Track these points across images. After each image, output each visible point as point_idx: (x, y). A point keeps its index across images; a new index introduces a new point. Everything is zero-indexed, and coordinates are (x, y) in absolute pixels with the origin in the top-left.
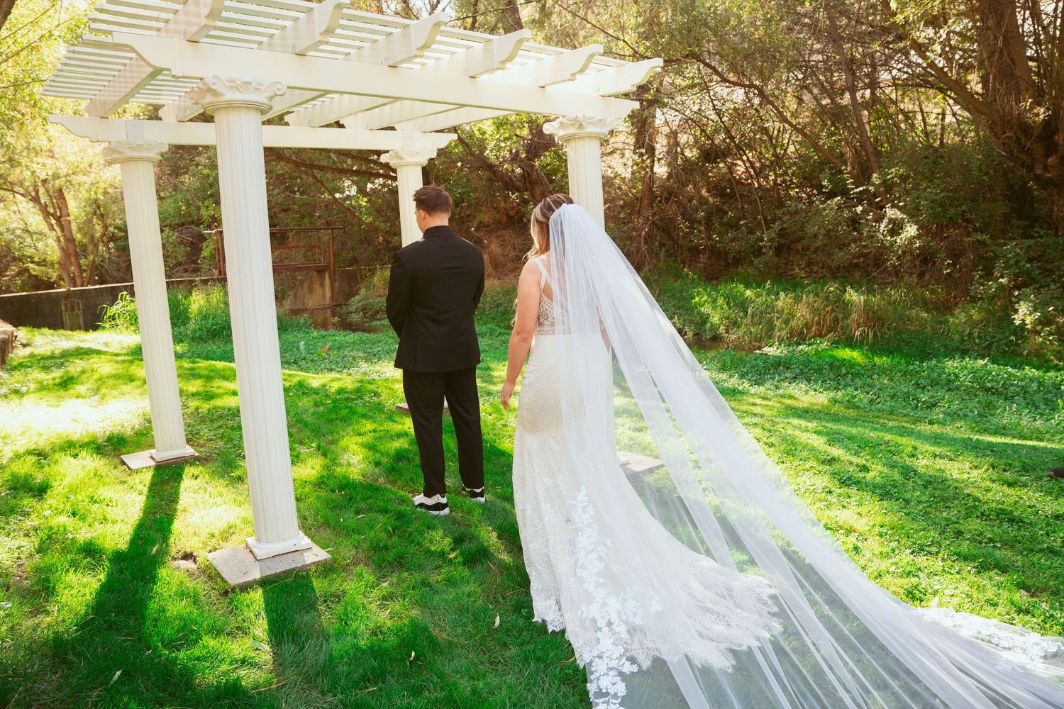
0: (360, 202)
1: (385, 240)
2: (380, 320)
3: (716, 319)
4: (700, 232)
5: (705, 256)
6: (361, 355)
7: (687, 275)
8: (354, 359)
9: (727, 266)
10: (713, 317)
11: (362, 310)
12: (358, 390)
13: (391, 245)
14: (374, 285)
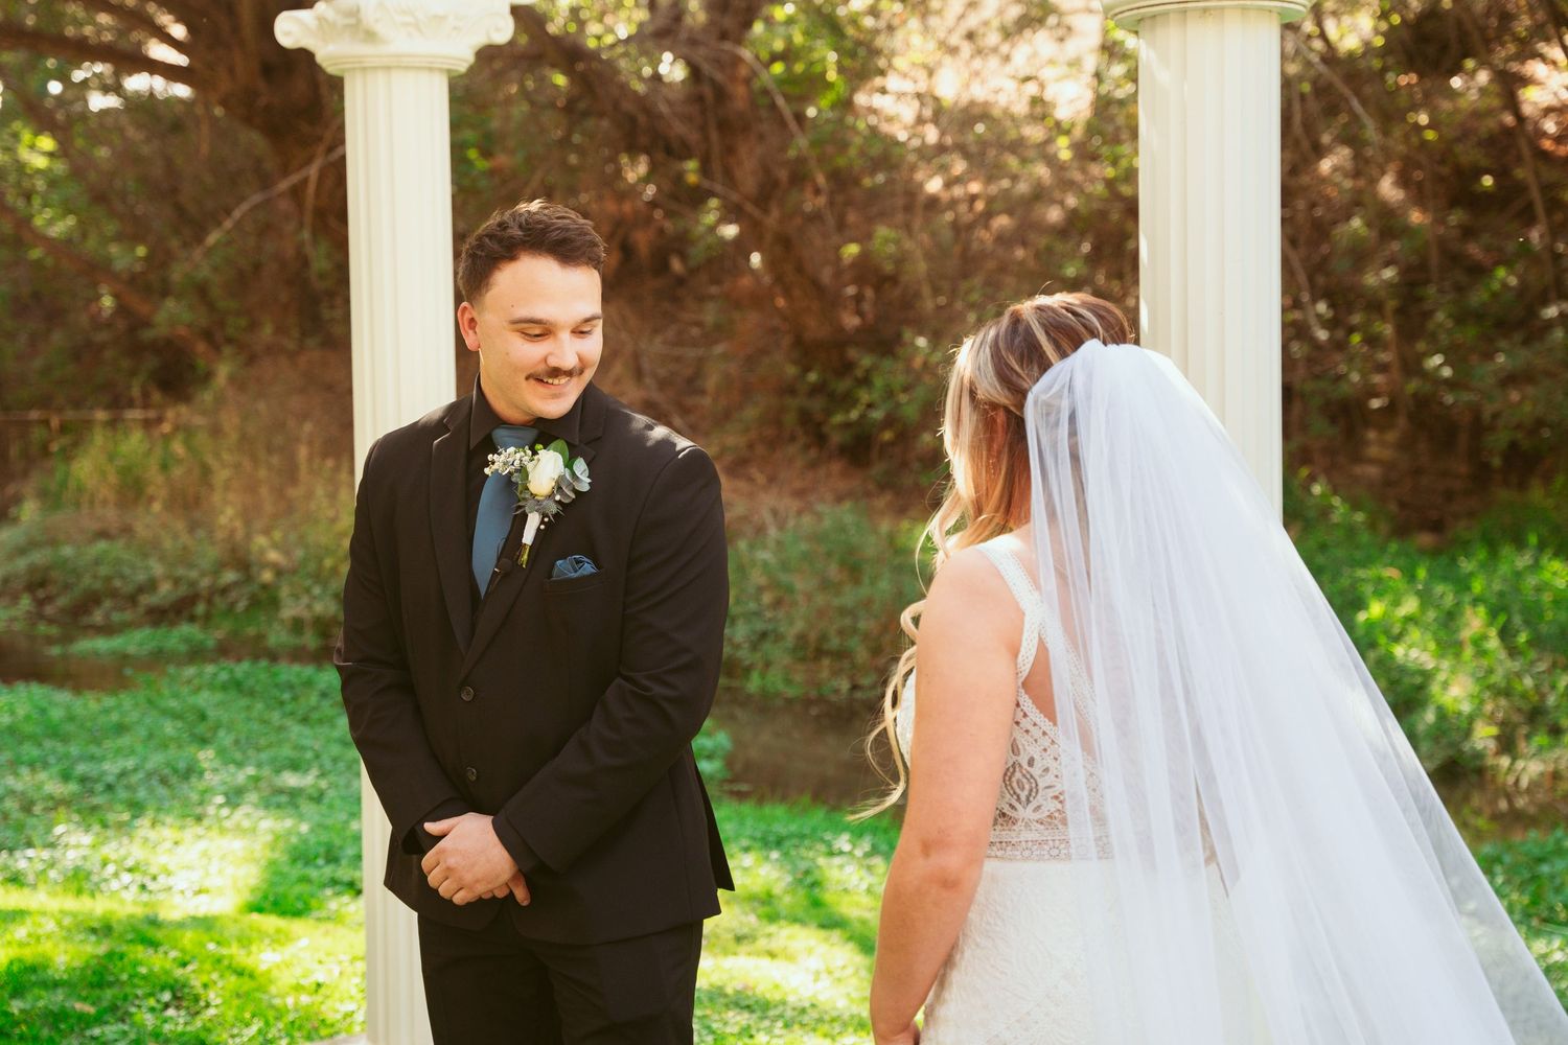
0: (24, 154)
1: (122, 309)
2: (108, 630)
3: (1456, 691)
4: (1372, 341)
5: (1392, 436)
6: (54, 787)
7: (1326, 511)
8: (27, 807)
9: (1482, 476)
10: (1445, 685)
11: (31, 588)
12: (98, 978)
13: (147, 335)
14: (80, 490)
